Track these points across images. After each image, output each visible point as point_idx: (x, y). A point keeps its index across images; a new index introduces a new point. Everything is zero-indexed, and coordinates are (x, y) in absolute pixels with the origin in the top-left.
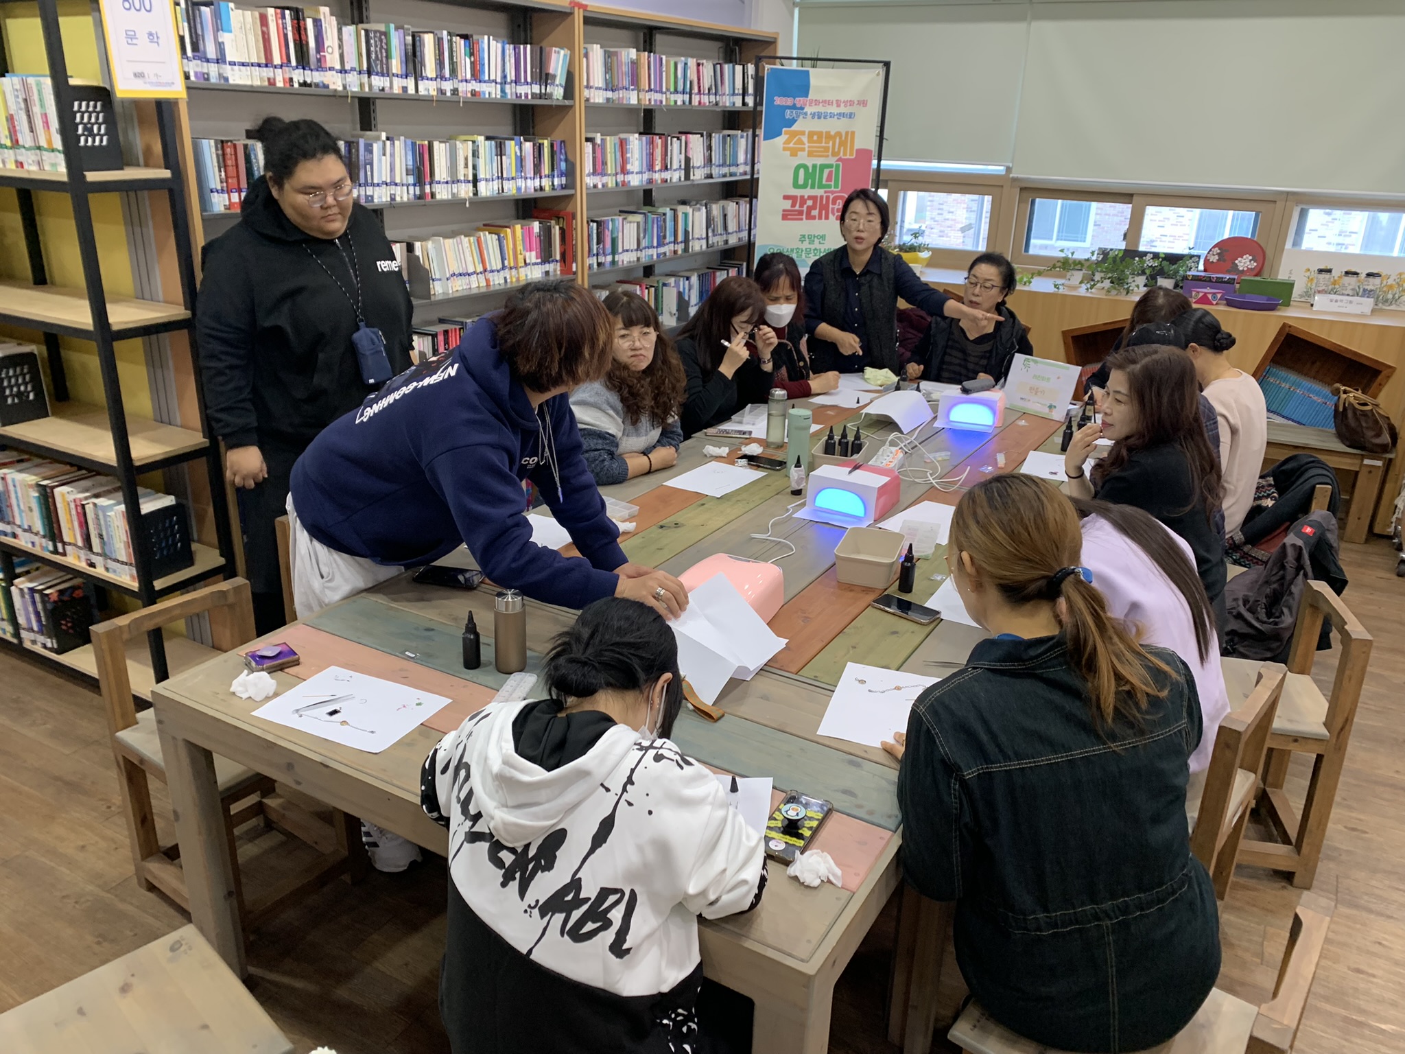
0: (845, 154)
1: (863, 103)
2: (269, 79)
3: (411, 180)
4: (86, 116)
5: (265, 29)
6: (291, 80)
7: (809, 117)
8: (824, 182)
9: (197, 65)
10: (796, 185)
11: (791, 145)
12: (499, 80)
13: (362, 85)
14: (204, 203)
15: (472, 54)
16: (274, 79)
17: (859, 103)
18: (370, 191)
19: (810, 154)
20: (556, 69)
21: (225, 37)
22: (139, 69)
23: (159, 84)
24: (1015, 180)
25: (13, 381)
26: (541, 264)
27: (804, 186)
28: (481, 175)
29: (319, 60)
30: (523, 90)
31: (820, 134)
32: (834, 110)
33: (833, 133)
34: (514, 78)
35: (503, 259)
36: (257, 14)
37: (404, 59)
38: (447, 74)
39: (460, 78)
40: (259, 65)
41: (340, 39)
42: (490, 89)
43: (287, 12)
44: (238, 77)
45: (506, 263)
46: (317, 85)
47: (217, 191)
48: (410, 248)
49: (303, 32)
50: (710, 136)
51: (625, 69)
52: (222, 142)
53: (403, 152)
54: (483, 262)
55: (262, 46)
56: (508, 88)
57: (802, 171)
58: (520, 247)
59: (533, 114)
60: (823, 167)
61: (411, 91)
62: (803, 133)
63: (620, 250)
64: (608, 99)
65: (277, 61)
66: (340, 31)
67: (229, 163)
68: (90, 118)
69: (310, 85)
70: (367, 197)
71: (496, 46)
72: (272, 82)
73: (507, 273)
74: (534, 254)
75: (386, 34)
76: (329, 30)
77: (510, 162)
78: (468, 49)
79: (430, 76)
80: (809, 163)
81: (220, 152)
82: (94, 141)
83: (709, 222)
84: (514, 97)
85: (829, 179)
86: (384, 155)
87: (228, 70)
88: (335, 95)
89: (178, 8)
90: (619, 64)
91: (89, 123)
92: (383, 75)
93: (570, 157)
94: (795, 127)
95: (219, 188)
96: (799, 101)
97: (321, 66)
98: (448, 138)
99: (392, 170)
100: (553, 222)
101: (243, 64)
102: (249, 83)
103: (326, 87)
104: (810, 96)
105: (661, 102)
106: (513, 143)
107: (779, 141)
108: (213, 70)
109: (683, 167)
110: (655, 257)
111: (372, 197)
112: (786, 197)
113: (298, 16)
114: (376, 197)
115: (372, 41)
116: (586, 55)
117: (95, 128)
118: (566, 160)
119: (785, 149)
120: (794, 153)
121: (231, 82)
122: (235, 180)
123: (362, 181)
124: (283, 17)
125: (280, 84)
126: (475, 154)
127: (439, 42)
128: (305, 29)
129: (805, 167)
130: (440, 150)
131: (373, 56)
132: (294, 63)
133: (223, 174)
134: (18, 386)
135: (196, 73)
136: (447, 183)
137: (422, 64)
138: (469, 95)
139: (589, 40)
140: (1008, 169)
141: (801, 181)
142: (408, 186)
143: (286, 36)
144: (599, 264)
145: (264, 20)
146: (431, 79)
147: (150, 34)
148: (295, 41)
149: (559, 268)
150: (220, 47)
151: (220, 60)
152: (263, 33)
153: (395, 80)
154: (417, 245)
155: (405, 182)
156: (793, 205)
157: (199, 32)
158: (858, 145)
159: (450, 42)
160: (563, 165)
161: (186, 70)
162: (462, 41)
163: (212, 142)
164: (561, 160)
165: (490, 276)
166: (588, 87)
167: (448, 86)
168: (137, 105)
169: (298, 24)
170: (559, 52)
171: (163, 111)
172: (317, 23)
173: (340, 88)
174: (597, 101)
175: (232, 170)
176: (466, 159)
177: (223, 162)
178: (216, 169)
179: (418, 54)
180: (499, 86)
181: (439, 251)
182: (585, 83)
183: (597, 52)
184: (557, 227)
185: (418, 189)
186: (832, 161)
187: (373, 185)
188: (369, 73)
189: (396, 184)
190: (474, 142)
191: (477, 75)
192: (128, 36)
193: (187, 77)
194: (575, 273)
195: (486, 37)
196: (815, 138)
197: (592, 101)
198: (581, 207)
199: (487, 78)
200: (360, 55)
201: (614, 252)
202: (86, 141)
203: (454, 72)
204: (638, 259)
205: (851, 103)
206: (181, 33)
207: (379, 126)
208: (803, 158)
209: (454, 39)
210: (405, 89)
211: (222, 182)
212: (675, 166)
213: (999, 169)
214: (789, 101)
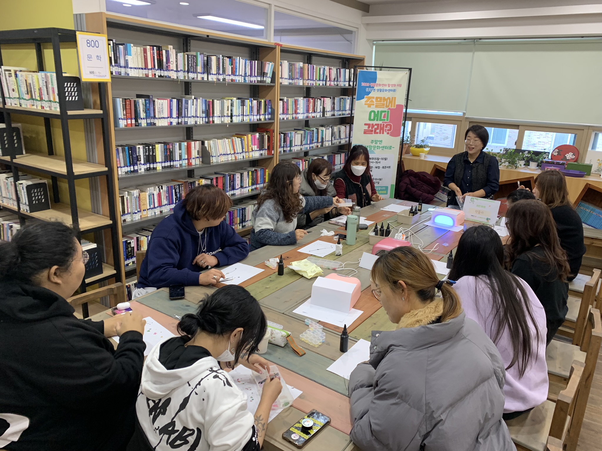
0: (391, 106)
1: (400, 85)
2: (146, 74)
3: (204, 115)
4: (69, 88)
5: (145, 54)
6: (155, 74)
7: (376, 91)
8: (382, 118)
9: (116, 69)
10: (370, 119)
11: (368, 103)
12: (243, 75)
13: (185, 77)
14: (116, 124)
15: (232, 64)
16: (148, 74)
17: (398, 85)
18: (186, 120)
19: (376, 107)
20: (268, 71)
21: (128, 58)
22: (92, 70)
23: (100, 76)
24: (467, 118)
25: (36, 194)
26: (259, 150)
27: (374, 120)
28: (234, 114)
29: (167, 67)
30: (253, 79)
31: (380, 98)
32: (387, 88)
33: (386, 98)
34: (249, 74)
35: (243, 148)
36: (142, 49)
37: (203, 66)
38: (221, 73)
39: (226, 74)
40: (142, 69)
41: (177, 58)
42: (239, 79)
43: (155, 48)
44: (133, 73)
45: (244, 150)
46: (166, 77)
47: (122, 119)
48: (203, 143)
49: (161, 56)
50: (334, 99)
51: (298, 71)
52: (125, 99)
53: (201, 104)
54: (234, 149)
55: (144, 61)
56: (247, 78)
57: (373, 114)
58: (250, 144)
59: (258, 89)
60: (382, 112)
61: (206, 79)
62: (373, 98)
63: (293, 145)
64: (290, 83)
65: (150, 67)
66: (177, 55)
67: (128, 107)
68: (71, 89)
69: (163, 77)
70: (185, 122)
71: (242, 61)
72: (147, 75)
73: (244, 154)
74: (256, 146)
75: (196, 56)
76: (172, 55)
77: (247, 109)
78: (230, 62)
79: (214, 73)
80: (376, 110)
81: (124, 103)
82: (72, 99)
83: (333, 134)
84: (249, 82)
85: (384, 117)
86: (193, 105)
87: (129, 71)
88: (173, 81)
89: (109, 46)
90: (295, 69)
91: (70, 91)
92: (194, 73)
93: (273, 106)
94: (370, 95)
95: (123, 118)
96: (372, 84)
97: (168, 69)
98: (221, 98)
99: (196, 111)
100: (265, 134)
101: (135, 68)
102: (138, 76)
103: (170, 77)
104: (377, 83)
105: (313, 84)
106: (248, 101)
107: (363, 101)
108: (123, 71)
109: (322, 111)
110: (308, 148)
111: (187, 122)
112: (365, 124)
113: (159, 49)
114: (189, 122)
115: (190, 59)
116: (281, 65)
117: (73, 93)
118: (271, 108)
119: (365, 104)
120: (369, 106)
121: (130, 75)
122: (130, 114)
123: (183, 115)
124: (153, 50)
125: (150, 76)
126: (232, 105)
127: (218, 60)
128: (162, 55)
129: (374, 112)
130: (217, 103)
131: (190, 65)
132: (156, 68)
133: (125, 112)
134: (38, 196)
135: (115, 72)
136: (219, 117)
137: (211, 68)
138: (230, 81)
139: (282, 58)
140: (464, 114)
141: (372, 118)
142: (203, 118)
143: (154, 57)
144: (284, 151)
145: (145, 51)
146: (214, 74)
147: (97, 56)
148: (157, 59)
149: (266, 152)
150: (126, 62)
151: (126, 66)
152: (144, 56)
153: (199, 74)
154: (206, 142)
155: (201, 116)
156: (369, 128)
157: (118, 56)
158: (397, 103)
159: (223, 59)
160: (270, 110)
161: (112, 70)
162: (228, 59)
163: (121, 99)
164: (269, 108)
165: (237, 155)
166: (281, 78)
167: (221, 77)
168: (92, 84)
169: (159, 52)
170: (269, 64)
171: (101, 87)
172: (167, 52)
173: (176, 78)
174: (285, 84)
175: (128, 111)
176: (228, 107)
177: (125, 107)
178: (122, 110)
179: (209, 64)
180: (243, 77)
181: (215, 144)
182: (280, 77)
183: (286, 64)
184: (266, 136)
185: (207, 119)
186: (386, 109)
187: (188, 117)
188: (188, 72)
189: (198, 117)
190: (231, 100)
191: (233, 73)
192: (88, 57)
193: (112, 73)
194: (273, 155)
195: (238, 57)
196: (379, 100)
197: (283, 84)
198: (277, 128)
199: (238, 74)
200: (185, 65)
201: (291, 146)
202: (69, 98)
203: (224, 71)
204: (301, 149)
205: (395, 85)
206: (110, 56)
207: (192, 93)
208: (373, 108)
209: (225, 58)
210: (203, 78)
211: (124, 115)
212: (318, 111)
213: (460, 114)
214: (368, 84)
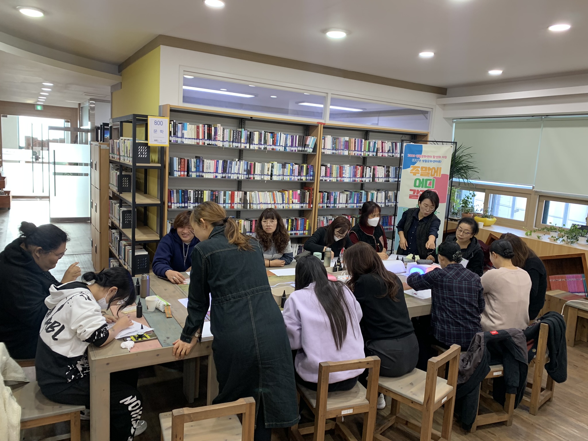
0: (437, 175)
1: (446, 157)
3: (245, 173)
4: (142, 150)
5: (198, 130)
6: (204, 143)
7: (422, 161)
8: (427, 186)
9: (174, 139)
10: (415, 186)
11: (414, 171)
12: (284, 146)
13: (230, 145)
14: (171, 173)
15: (273, 138)
17: (443, 157)
18: (229, 175)
19: (421, 175)
20: (310, 143)
21: (184, 132)
22: (156, 139)
23: (162, 143)
24: (536, 192)
26: (300, 203)
27: (419, 186)
28: (274, 173)
29: (215, 138)
30: (293, 149)
31: (426, 168)
32: (432, 159)
33: (431, 168)
34: (290, 145)
35: (283, 200)
36: (196, 126)
37: (246, 138)
38: (263, 143)
39: (268, 144)
40: (194, 139)
41: (223, 133)
42: (280, 148)
43: (206, 126)
44: (186, 142)
45: (284, 202)
46: (213, 145)
47: (177, 171)
48: (245, 193)
49: (210, 131)
51: (342, 143)
52: (181, 158)
53: (243, 165)
54: (274, 200)
55: (196, 134)
56: (287, 148)
57: (418, 181)
58: (291, 197)
59: (307, 157)
60: (427, 180)
61: (248, 147)
62: (419, 167)
63: (338, 202)
64: (333, 153)
65: (201, 138)
66: (224, 130)
67: (182, 164)
68: (143, 150)
69: (211, 145)
70: (228, 177)
71: (283, 136)
72: (198, 144)
73: (284, 205)
74: (297, 200)
75: (241, 132)
76: (220, 130)
77: (288, 171)
78: (272, 136)
79: (255, 144)
80: (421, 178)
81: (180, 161)
82: (143, 156)
83: (386, 198)
84: (290, 151)
85: (430, 184)
86: (236, 165)
87: (184, 140)
88: (219, 147)
89: (171, 124)
90: (340, 142)
91: (142, 151)
92: (238, 143)
93: (314, 170)
94: (416, 165)
96: (418, 156)
97: (215, 139)
98: (262, 162)
99: (239, 169)
100: (307, 191)
101: (190, 139)
102: (191, 143)
103: (217, 145)
104: (422, 154)
105: (361, 155)
106: (289, 165)
107: (409, 170)
108: (179, 140)
109: (372, 177)
110: (355, 207)
111: (230, 177)
112: (411, 190)
113: (209, 126)
115: (235, 133)
116: (324, 139)
117: (144, 153)
119: (411, 173)
120: (415, 174)
121: (185, 143)
122: (183, 169)
123: (227, 172)
124: (204, 127)
125: (201, 144)
126: (272, 167)
127: (260, 134)
128: (211, 130)
130: (258, 166)
131: (235, 138)
132: (206, 138)
133: (180, 167)
135: (173, 140)
136: (260, 175)
137: (253, 140)
138: (271, 150)
139: (325, 134)
140: (533, 187)
141: (417, 185)
142: (244, 175)
143: (204, 132)
144: (327, 207)
145: (198, 128)
147: (161, 131)
148: (207, 133)
149: (307, 206)
150: (183, 134)
151: (182, 137)
152: (197, 131)
153: (242, 144)
154: (248, 193)
155: (243, 173)
156: (414, 193)
157: (177, 130)
158: (442, 172)
159: (265, 135)
160: (312, 173)
161: (170, 139)
162: (270, 134)
163: (177, 158)
164: (311, 171)
165: (276, 205)
166: (324, 149)
167: (262, 147)
168: (155, 148)
169: (209, 128)
170: (311, 138)
171: (162, 150)
172: (216, 129)
173: (222, 146)
174: (328, 153)
175: (182, 166)
176: (269, 168)
177: (180, 163)
178: (177, 165)
179: (252, 137)
180: (283, 148)
181: (256, 195)
183: (329, 139)
184: (308, 193)
185: (247, 176)
186: (431, 178)
187: (231, 173)
188: (233, 142)
189: (240, 174)
190: (272, 164)
191: (274, 143)
192: (154, 131)
193: (170, 141)
194: (312, 208)
195: (280, 133)
196: (424, 169)
197: (325, 153)
198: (317, 187)
199: (279, 145)
200: (230, 137)
201: (335, 203)
202: (140, 156)
203: (265, 143)
204: (346, 207)
205: (440, 157)
206: (171, 130)
208: (418, 176)
209: (267, 133)
210: (246, 147)
211: (179, 169)
212: (368, 176)
213: (530, 187)
214: (414, 156)
